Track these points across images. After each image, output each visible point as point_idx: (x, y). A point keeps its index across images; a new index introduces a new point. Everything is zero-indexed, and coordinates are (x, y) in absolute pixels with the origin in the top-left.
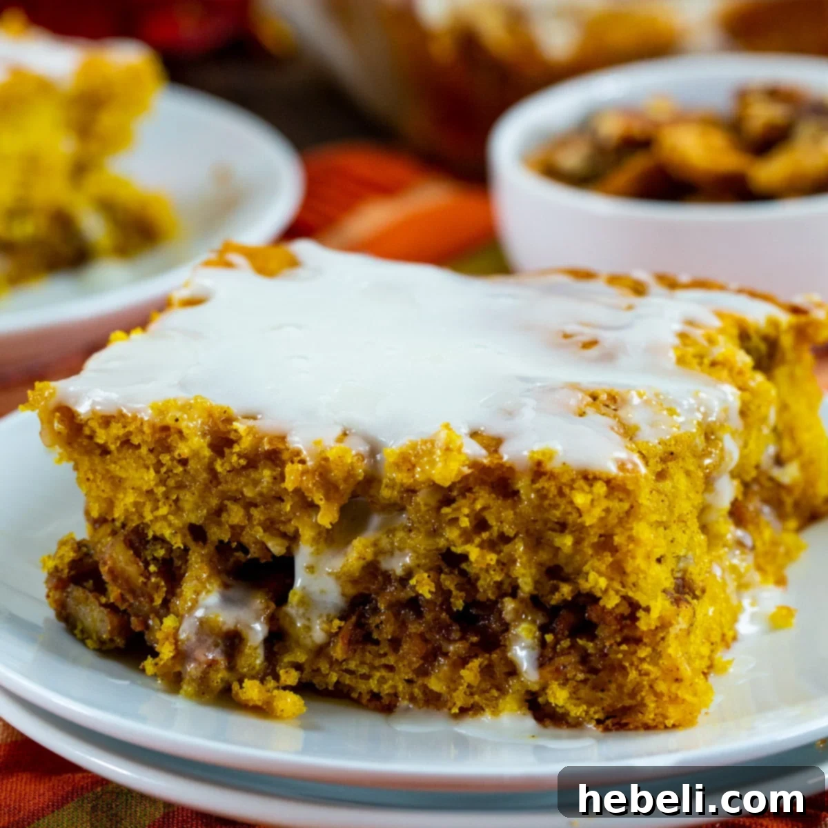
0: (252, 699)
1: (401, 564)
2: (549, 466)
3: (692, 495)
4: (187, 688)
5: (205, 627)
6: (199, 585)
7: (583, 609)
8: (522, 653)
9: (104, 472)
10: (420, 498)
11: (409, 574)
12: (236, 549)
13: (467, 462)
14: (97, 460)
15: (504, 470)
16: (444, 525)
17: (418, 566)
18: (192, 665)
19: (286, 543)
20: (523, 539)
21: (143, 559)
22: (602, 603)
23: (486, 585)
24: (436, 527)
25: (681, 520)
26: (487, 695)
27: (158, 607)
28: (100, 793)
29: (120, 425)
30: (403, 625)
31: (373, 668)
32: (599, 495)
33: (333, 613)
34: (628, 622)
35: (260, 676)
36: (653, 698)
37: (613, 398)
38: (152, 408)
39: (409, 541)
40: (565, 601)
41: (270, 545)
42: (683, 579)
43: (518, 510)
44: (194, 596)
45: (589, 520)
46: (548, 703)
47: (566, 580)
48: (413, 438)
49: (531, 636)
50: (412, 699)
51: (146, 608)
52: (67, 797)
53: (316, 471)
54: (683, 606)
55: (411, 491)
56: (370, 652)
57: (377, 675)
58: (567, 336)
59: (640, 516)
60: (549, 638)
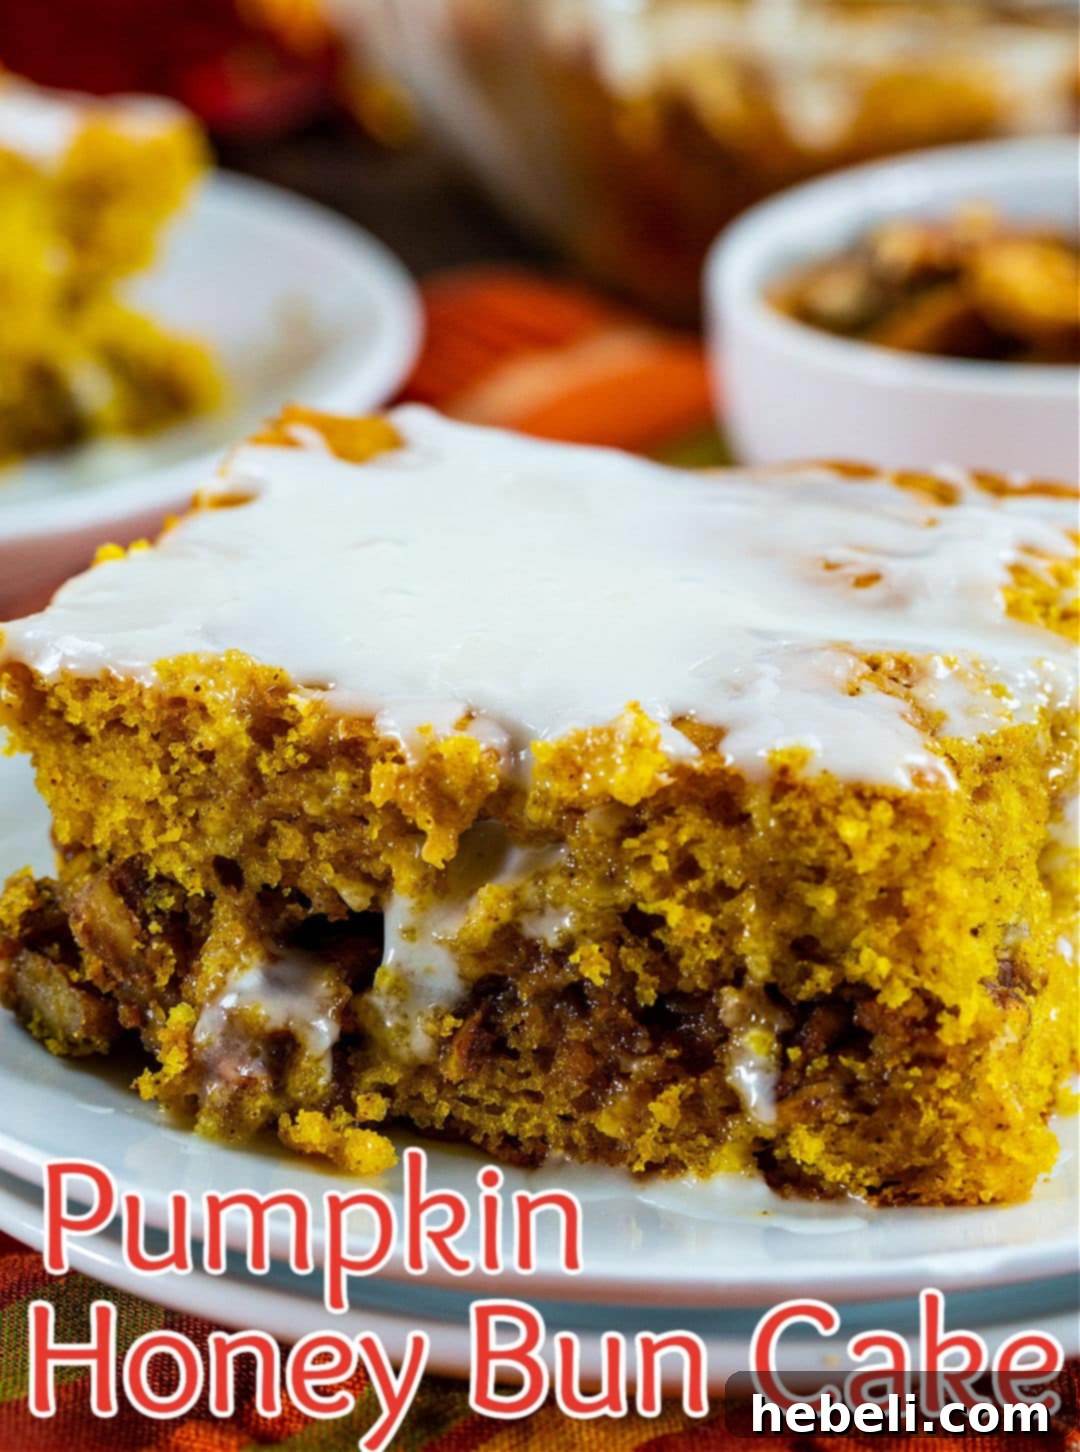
0: (310, 1143)
1: (556, 929)
2: (799, 775)
3: (1029, 827)
4: (206, 1121)
5: (236, 1026)
6: (229, 956)
7: (849, 1008)
8: (750, 1077)
9: (80, 771)
10: (589, 823)
11: (569, 945)
12: (291, 899)
13: (667, 767)
14: (69, 751)
15: (727, 779)
16: (627, 867)
17: (584, 932)
18: (215, 1085)
19: (371, 892)
20: (755, 891)
21: (139, 912)
22: (880, 999)
23: (693, 966)
24: (613, 869)
25: (1011, 866)
26: (691, 1143)
27: (164, 990)
28: (64, 1288)
29: (106, 695)
30: (557, 1027)
31: (507, 1094)
32: (880, 823)
33: (445, 1006)
34: (924, 1031)
35: (324, 1105)
36: (960, 1155)
37: (904, 667)
38: (158, 669)
39: (569, 892)
40: (821, 994)
41: (345, 893)
42: (1012, 961)
43: (748, 846)
44: (220, 974)
45: (863, 865)
46: (789, 1159)
47: (824, 960)
48: (581, 725)
49: (765, 1049)
50: (570, 1147)
51: (144, 991)
52: (11, 1292)
53: (420, 775)
54: (1012, 1005)
55: (576, 811)
56: (503, 1070)
57: (514, 1106)
58: (830, 566)
59: (947, 860)
60: (794, 1053)
